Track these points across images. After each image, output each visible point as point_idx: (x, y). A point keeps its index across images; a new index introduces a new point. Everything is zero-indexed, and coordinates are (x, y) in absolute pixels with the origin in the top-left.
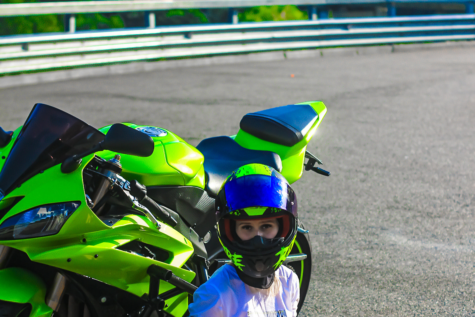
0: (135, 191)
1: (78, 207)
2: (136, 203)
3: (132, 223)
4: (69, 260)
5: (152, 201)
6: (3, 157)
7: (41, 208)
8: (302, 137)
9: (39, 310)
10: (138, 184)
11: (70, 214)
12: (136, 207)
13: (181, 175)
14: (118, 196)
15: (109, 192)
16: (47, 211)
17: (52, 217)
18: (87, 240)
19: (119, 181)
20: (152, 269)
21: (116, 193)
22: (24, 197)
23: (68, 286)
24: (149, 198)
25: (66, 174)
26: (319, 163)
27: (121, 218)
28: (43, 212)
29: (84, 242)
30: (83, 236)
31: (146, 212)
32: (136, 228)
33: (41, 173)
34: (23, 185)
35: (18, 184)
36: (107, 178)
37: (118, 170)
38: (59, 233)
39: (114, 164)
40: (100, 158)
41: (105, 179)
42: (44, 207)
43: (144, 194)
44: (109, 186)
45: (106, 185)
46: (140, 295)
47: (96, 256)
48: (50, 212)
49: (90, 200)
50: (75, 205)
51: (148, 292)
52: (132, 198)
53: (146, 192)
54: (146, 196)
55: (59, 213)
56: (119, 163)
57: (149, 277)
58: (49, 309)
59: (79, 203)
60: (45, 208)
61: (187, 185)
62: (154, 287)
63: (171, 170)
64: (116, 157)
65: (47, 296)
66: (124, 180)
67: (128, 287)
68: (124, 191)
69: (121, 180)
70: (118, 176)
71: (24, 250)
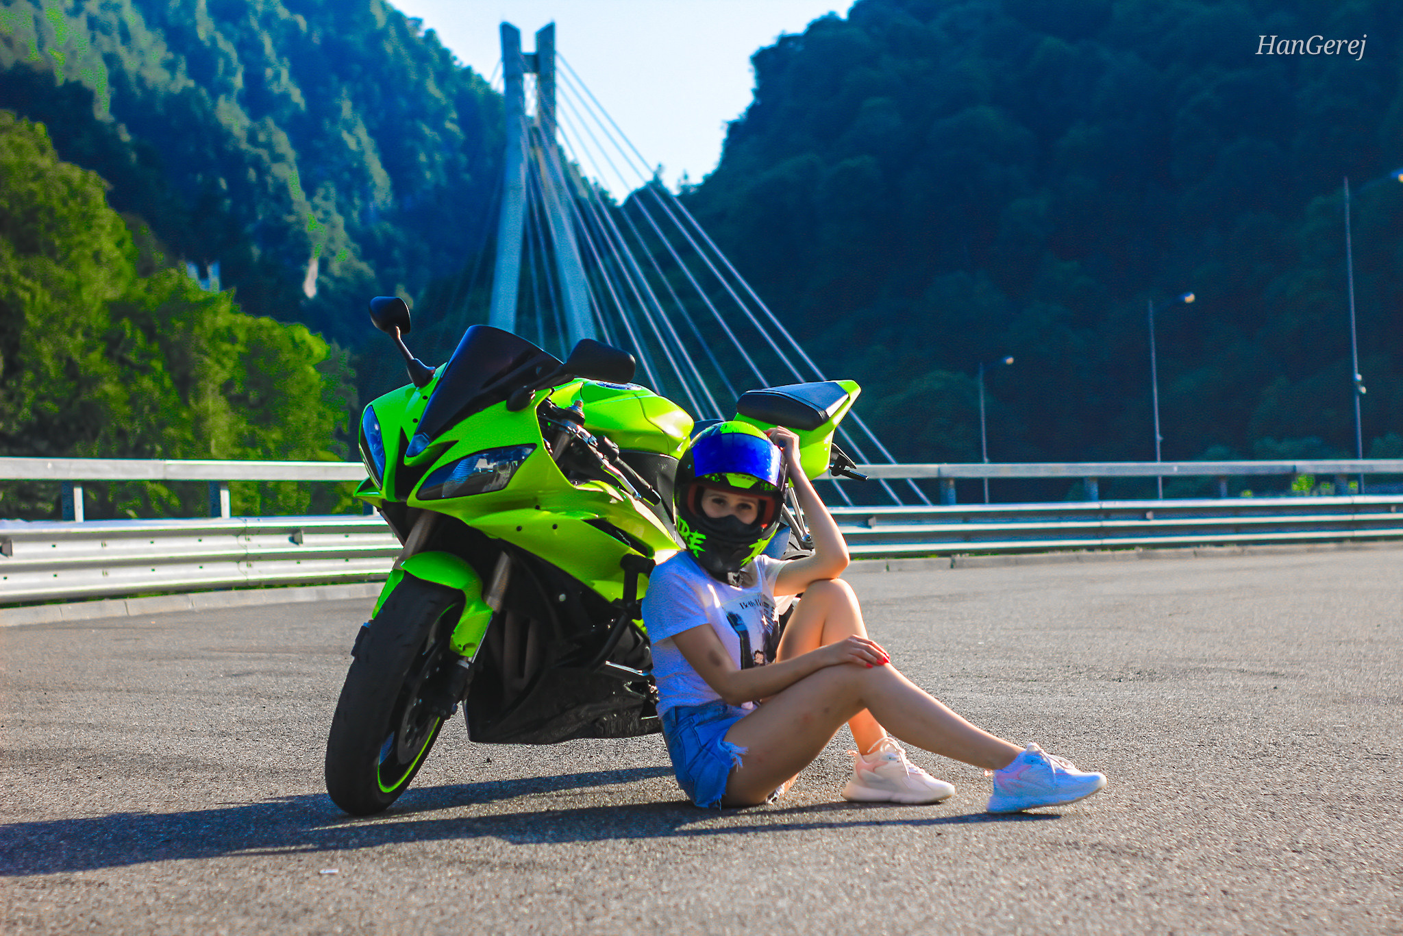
0: (603, 448)
1: (532, 452)
2: (606, 462)
3: (602, 490)
4: (519, 529)
5: (626, 465)
6: (425, 398)
7: (480, 460)
8: (827, 418)
9: (473, 608)
10: (606, 440)
11: (521, 462)
12: (606, 467)
13: (663, 436)
14: (581, 453)
15: (567, 450)
16: (488, 464)
17: (495, 471)
18: (542, 508)
19: (582, 434)
20: (627, 561)
21: (578, 449)
22: (457, 441)
23: (515, 573)
24: (622, 462)
25: (513, 413)
26: (852, 466)
27: (587, 482)
28: (482, 464)
29: (538, 508)
30: (536, 499)
31: (619, 476)
32: (605, 497)
33: (479, 411)
34: (457, 428)
35: (448, 426)
36: (566, 428)
37: (580, 421)
38: (506, 489)
39: (574, 411)
40: (554, 404)
41: (561, 432)
42: (483, 458)
43: (615, 454)
44: (570, 442)
45: (565, 439)
46: (611, 599)
47: (555, 527)
48: (491, 466)
49: (548, 444)
50: (529, 450)
51: (621, 597)
52: (600, 455)
53: (618, 451)
54: (618, 459)
55: (503, 467)
56: (580, 411)
57: (622, 574)
58: (488, 608)
59: (533, 446)
60: (486, 460)
61: (672, 454)
62: (630, 590)
63: (649, 428)
64: (577, 404)
65: (485, 592)
66: (589, 435)
67: (594, 584)
68: (591, 447)
69: (584, 434)
70: (579, 427)
71: (458, 515)
